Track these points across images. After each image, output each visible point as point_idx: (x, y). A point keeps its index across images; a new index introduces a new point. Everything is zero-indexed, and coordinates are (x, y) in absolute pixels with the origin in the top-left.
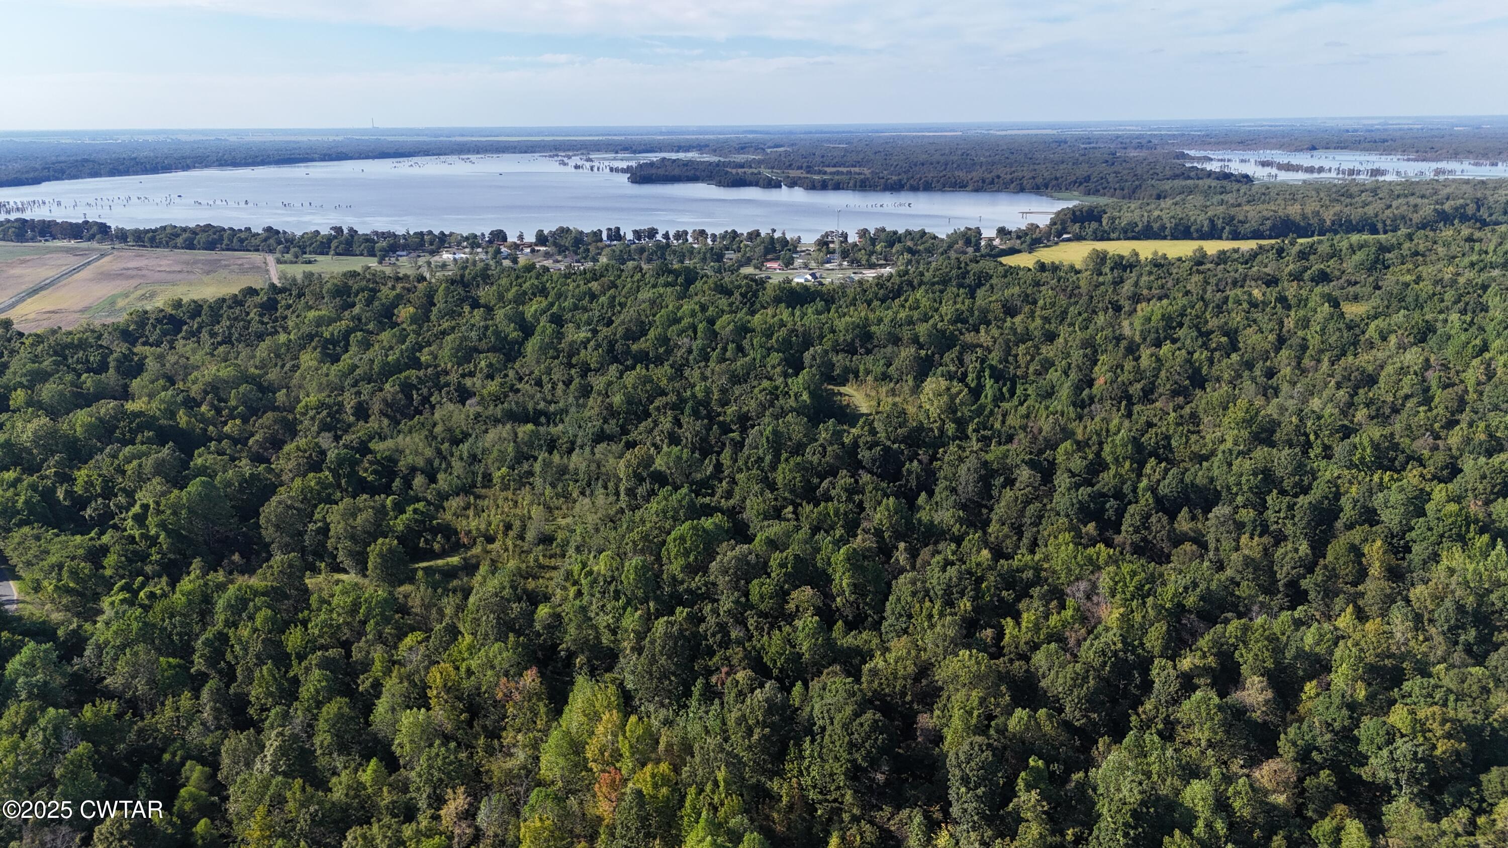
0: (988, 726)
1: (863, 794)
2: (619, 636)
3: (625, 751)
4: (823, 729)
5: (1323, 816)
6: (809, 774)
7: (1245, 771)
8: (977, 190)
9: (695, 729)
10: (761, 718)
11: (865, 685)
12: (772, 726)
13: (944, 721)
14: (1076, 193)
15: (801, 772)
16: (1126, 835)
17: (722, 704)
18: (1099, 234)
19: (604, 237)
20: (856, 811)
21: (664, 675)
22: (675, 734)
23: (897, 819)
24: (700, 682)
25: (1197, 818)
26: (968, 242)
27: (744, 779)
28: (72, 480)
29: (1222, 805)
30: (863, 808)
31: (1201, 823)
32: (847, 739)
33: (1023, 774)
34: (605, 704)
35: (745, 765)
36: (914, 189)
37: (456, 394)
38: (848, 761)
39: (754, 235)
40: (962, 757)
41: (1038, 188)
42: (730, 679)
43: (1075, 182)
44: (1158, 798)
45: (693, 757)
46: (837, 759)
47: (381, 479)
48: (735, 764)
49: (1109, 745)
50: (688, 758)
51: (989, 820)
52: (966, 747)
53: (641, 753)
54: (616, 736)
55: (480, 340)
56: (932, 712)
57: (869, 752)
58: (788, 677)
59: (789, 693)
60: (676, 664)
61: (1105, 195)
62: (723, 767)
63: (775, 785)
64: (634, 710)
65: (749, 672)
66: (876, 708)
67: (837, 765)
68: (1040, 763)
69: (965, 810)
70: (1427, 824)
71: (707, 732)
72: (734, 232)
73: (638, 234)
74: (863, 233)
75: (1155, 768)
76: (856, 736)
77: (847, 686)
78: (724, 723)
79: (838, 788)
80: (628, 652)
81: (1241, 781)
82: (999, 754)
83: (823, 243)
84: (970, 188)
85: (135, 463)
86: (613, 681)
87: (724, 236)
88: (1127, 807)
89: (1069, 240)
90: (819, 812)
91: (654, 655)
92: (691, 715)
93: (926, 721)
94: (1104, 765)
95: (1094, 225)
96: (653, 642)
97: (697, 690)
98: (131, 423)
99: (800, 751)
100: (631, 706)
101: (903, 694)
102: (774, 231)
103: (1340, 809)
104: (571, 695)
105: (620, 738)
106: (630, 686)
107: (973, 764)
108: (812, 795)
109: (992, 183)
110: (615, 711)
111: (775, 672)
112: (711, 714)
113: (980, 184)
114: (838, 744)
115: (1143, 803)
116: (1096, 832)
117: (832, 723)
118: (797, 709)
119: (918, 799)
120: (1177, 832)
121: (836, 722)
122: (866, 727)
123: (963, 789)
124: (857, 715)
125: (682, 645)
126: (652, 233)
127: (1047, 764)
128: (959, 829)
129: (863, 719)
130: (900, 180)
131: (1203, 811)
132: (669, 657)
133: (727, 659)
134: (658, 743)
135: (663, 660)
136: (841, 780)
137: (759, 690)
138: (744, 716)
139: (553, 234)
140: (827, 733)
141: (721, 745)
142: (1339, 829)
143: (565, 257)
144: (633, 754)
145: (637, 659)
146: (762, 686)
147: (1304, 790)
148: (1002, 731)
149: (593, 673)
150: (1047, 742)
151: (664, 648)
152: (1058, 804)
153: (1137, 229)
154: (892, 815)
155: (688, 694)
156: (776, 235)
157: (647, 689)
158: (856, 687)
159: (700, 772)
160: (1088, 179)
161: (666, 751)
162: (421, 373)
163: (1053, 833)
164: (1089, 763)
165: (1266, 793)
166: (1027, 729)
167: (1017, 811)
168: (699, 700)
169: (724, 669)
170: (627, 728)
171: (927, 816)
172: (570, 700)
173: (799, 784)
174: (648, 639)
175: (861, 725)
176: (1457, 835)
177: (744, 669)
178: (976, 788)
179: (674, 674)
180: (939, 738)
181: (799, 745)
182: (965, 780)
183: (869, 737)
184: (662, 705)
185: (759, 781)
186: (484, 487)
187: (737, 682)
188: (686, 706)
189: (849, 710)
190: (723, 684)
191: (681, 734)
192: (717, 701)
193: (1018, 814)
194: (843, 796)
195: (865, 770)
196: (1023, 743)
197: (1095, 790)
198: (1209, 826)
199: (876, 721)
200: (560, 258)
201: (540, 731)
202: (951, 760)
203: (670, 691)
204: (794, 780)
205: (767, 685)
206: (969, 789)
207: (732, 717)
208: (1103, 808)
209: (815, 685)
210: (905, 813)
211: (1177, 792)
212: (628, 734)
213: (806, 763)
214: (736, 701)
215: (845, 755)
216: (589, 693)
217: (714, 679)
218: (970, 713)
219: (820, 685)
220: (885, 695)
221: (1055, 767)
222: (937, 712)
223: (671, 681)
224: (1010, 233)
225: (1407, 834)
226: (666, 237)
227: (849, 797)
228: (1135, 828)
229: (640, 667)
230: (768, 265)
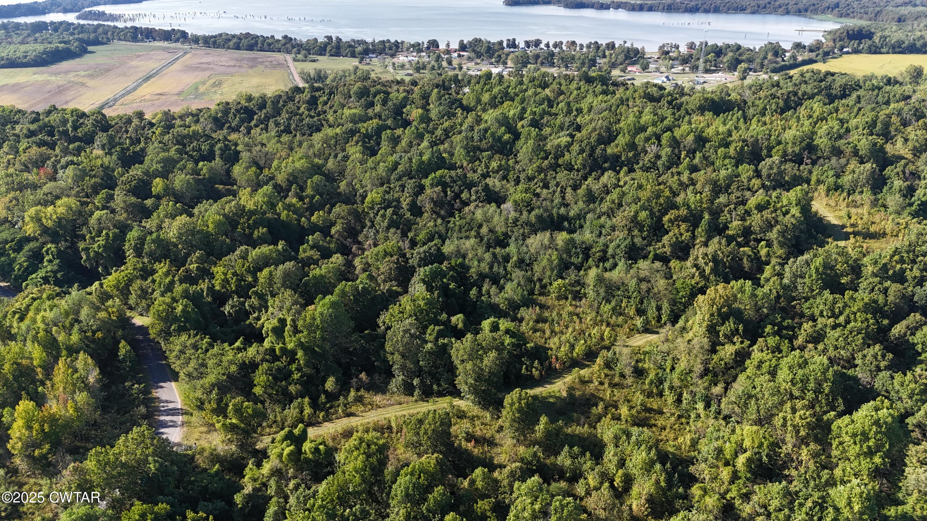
8: (753, 13)
14: (830, 16)
18: (873, 49)
26: (776, 54)
28: (212, 276)
36: (707, 11)
37: (483, 194)
39: (611, 46)
41: (800, 11)
43: (828, 8)
47: (459, 287)
55: (481, 140)
61: (854, 17)
72: (596, 43)
73: (528, 44)
74: (691, 46)
83: (665, 53)
84: (749, 11)
85: (266, 271)
87: (589, 46)
89: (848, 53)
95: (869, 42)
98: (248, 220)
102: (625, 42)
109: (765, 7)
113: (756, 8)
126: (537, 43)
130: (697, 5)
139: (470, 43)
143: (483, 60)
153: (903, 46)
156: (628, 45)
160: (837, 5)
162: (453, 173)
186: (541, 294)
200: (479, 61)
224: (804, 47)
226: (547, 45)
230: (629, 69)
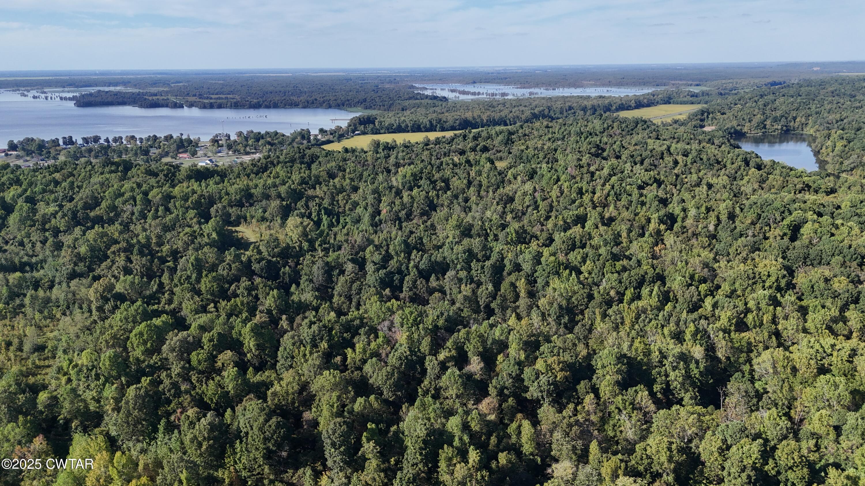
0: (344, 411)
1: (275, 466)
2: (102, 403)
3: (115, 476)
4: (247, 433)
5: (512, 421)
6: (240, 462)
7: (475, 406)
8: (304, 107)
9: (162, 451)
10: (206, 435)
11: (270, 403)
12: (215, 439)
13: (318, 413)
14: (360, 108)
15: (235, 463)
16: (421, 454)
17: (180, 432)
18: (375, 131)
19: (61, 142)
20: (272, 477)
21: (138, 422)
22: (149, 457)
23: (296, 475)
24: (163, 422)
25: (454, 436)
26: (303, 137)
27: (199, 475)
29: (466, 427)
30: (276, 474)
31: (457, 439)
32: (262, 436)
33: (365, 434)
34: (97, 448)
35: (199, 466)
36: (268, 107)
38: (264, 449)
39: (169, 138)
40: (330, 432)
41: (339, 106)
42: (183, 416)
43: (359, 102)
44: (435, 430)
45: (163, 469)
46: (257, 449)
48: (192, 467)
49: (408, 408)
50: (160, 471)
51: (348, 464)
52: (332, 426)
53: (126, 475)
54: (107, 467)
56: (311, 409)
57: (276, 441)
58: (221, 407)
59: (223, 416)
60: (145, 414)
61: (375, 109)
62: (184, 471)
63: (220, 474)
64: (119, 448)
65: (196, 409)
66: (278, 415)
67: (257, 453)
68: (374, 426)
69: (335, 461)
70: (557, 415)
71: (171, 451)
72: (155, 136)
73: (86, 140)
74: (240, 134)
75: (432, 415)
76: (267, 433)
77: (260, 405)
78: (182, 443)
79: (260, 466)
80: (110, 412)
81: (474, 412)
82: (350, 426)
83: (215, 141)
84: (301, 106)
86: (101, 433)
87: (148, 139)
88: (420, 439)
89: (359, 134)
90: (249, 483)
91: (129, 411)
92: (159, 443)
93: (307, 415)
94: (407, 419)
95: (371, 126)
96: (127, 403)
97: (161, 427)
99: (234, 450)
100: (116, 446)
101: (293, 403)
102: (182, 134)
103: (519, 416)
104: (71, 448)
105: (110, 468)
106: (113, 433)
107: (336, 435)
108: (244, 474)
109: (313, 103)
110: (104, 452)
111: (213, 406)
112: (173, 440)
113: (306, 104)
114: (257, 440)
115: (428, 435)
116: (406, 456)
117: (252, 429)
118: (230, 425)
119: (307, 461)
120: (446, 446)
121: (254, 428)
122: (273, 427)
123: (333, 450)
124: (267, 421)
125: (148, 401)
126: (96, 139)
127: (377, 426)
128: (332, 473)
129: (270, 423)
130: (259, 102)
131: (457, 433)
132: (140, 410)
133: (180, 403)
134: (137, 465)
135: (136, 413)
136: (261, 461)
137: (203, 419)
138: (195, 436)
139: (21, 143)
140: (249, 435)
141: (181, 457)
142: (520, 426)
143: (33, 157)
144: (120, 477)
145: (117, 415)
146: (205, 416)
147: (502, 410)
148: (352, 412)
149: (86, 430)
150: (376, 413)
151: (135, 405)
152: (385, 446)
153: (394, 128)
154: (294, 474)
155: (156, 430)
156: (184, 137)
157: (126, 433)
158: (265, 405)
159: (169, 477)
160: (365, 100)
161: (144, 469)
163: (383, 463)
164: (399, 420)
165: (486, 415)
166: (365, 408)
167: (363, 455)
168: (164, 433)
169: (179, 411)
170: (115, 461)
171: (314, 470)
172: (70, 452)
173: (235, 469)
174: (123, 401)
175: (270, 426)
176: (570, 417)
177: (192, 408)
178: (340, 447)
179: (144, 420)
180: (315, 424)
181: (232, 446)
182: (333, 445)
183: (275, 432)
184: (138, 441)
185: (209, 473)
187: (189, 417)
188: (155, 438)
189: (261, 419)
190: (179, 419)
191: (154, 456)
192: (176, 431)
193: (364, 456)
194: (263, 470)
195: (275, 452)
196: (363, 416)
197: (403, 433)
198: (461, 439)
199: (278, 422)
200: (28, 158)
201: (50, 476)
202: (324, 435)
203: (143, 431)
204: (232, 468)
205: (209, 415)
206: (336, 449)
207: (187, 440)
208: (408, 442)
209: (239, 409)
210: (301, 471)
211: (444, 425)
212: (115, 465)
213: (238, 456)
214: (189, 429)
215: (262, 446)
216: (84, 444)
217: (172, 418)
218: (332, 406)
219: (242, 408)
220: (283, 405)
221: (381, 426)
222: (314, 409)
223: (143, 425)
224: (326, 131)
225: (549, 422)
226: (107, 140)
227: (267, 469)
228: (425, 449)
229: (120, 420)
230: (181, 155)
